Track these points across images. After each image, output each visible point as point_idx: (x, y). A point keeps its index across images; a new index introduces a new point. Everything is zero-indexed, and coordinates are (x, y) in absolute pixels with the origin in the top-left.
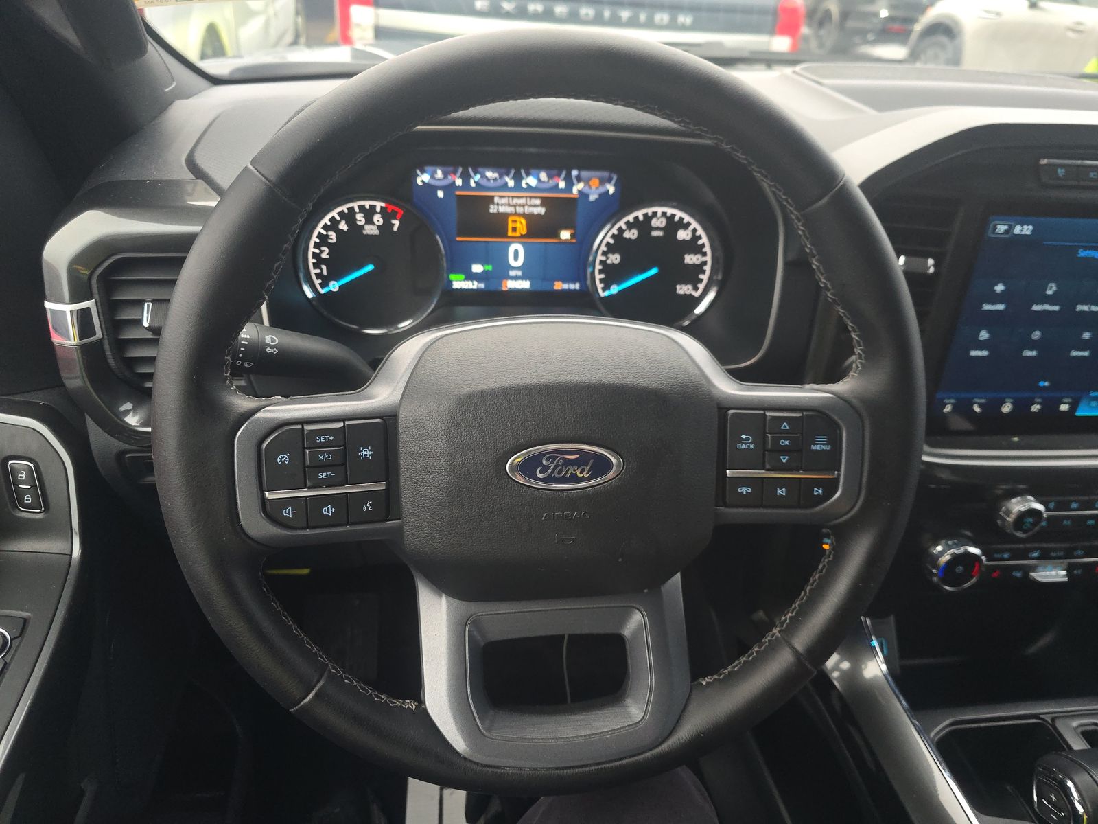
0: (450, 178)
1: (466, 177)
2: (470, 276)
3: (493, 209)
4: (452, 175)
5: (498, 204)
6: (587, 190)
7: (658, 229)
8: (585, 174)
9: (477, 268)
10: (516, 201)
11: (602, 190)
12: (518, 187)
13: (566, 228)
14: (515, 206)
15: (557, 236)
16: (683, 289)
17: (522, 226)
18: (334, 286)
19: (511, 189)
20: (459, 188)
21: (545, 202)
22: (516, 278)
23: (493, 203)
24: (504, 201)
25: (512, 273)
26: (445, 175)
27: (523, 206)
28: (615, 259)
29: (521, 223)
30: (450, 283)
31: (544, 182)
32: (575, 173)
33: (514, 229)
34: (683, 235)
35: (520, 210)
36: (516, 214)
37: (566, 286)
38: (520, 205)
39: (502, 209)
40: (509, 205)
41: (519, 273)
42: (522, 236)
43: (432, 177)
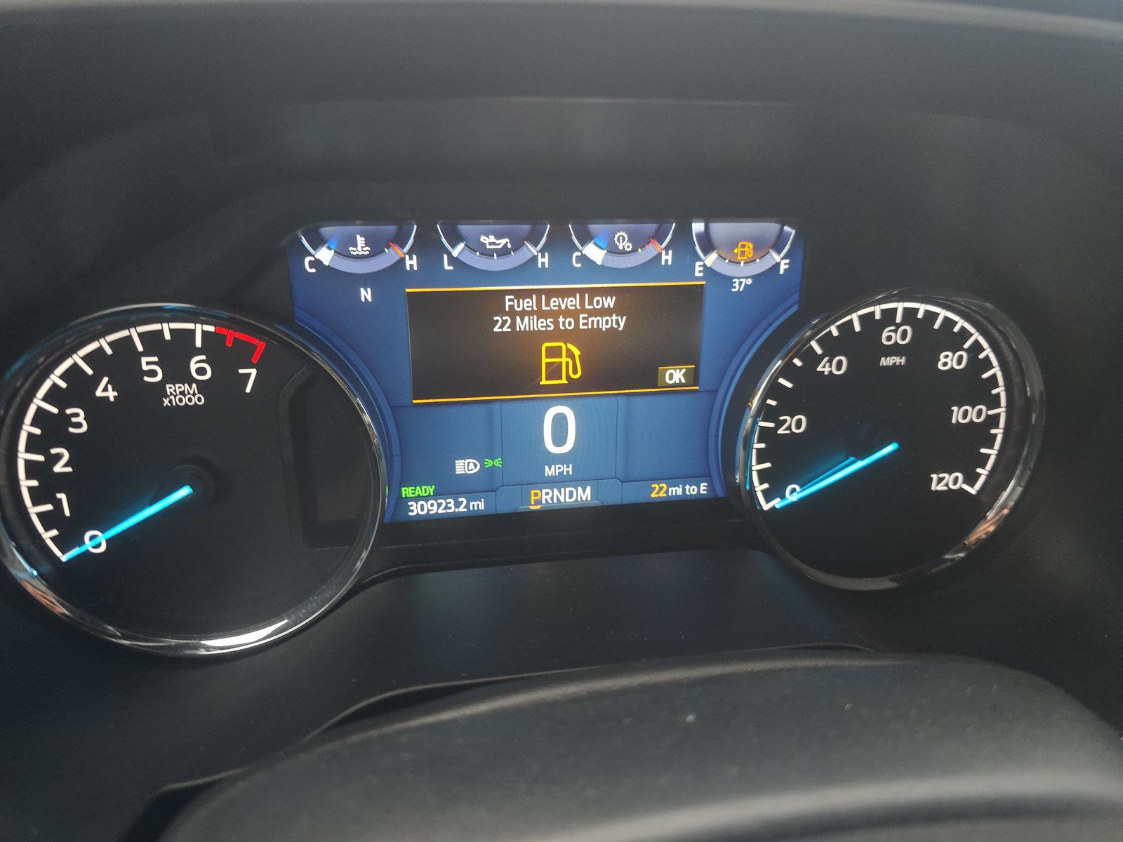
0: (391, 255)
1: (428, 248)
2: (450, 487)
3: (501, 325)
4: (396, 248)
5: (513, 313)
6: (725, 269)
7: (895, 350)
8: (720, 229)
9: (466, 467)
10: (554, 302)
11: (761, 266)
12: (561, 269)
13: (676, 362)
14: (554, 315)
15: (651, 378)
16: (946, 482)
17: (571, 360)
18: (95, 542)
19: (543, 275)
20: (412, 278)
21: (628, 300)
22: (560, 481)
23: (502, 312)
24: (528, 304)
25: (551, 471)
26: (376, 249)
27: (574, 314)
28: (794, 424)
29: (569, 353)
30: (402, 503)
31: (624, 252)
32: (698, 227)
33: (554, 372)
34: (948, 361)
35: (566, 323)
36: (558, 334)
37: (677, 491)
38: (567, 313)
39: (523, 325)
40: (541, 314)
41: (568, 470)
42: (573, 385)
43: (342, 253)
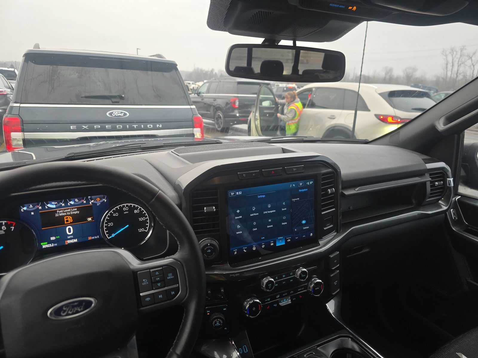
0: (36, 207)
1: (43, 206)
2: (50, 242)
3: (57, 215)
4: (37, 206)
5: (59, 213)
6: (95, 202)
7: (126, 211)
8: (93, 197)
9: (53, 238)
10: (66, 211)
11: (101, 201)
12: (66, 205)
13: (89, 217)
14: (66, 212)
15: (86, 220)
16: (141, 230)
17: (70, 219)
19: (63, 207)
20: (40, 210)
21: (78, 209)
22: (71, 239)
23: (57, 213)
24: (61, 211)
25: (69, 237)
26: (34, 206)
27: (70, 212)
28: (111, 224)
29: (70, 218)
30: (42, 246)
31: (77, 202)
32: (89, 197)
33: (67, 221)
34: (136, 211)
35: (69, 213)
36: (67, 215)
37: (93, 238)
38: (68, 212)
39: (61, 215)
40: (64, 213)
41: (72, 237)
42: (71, 223)
43: (28, 207)
